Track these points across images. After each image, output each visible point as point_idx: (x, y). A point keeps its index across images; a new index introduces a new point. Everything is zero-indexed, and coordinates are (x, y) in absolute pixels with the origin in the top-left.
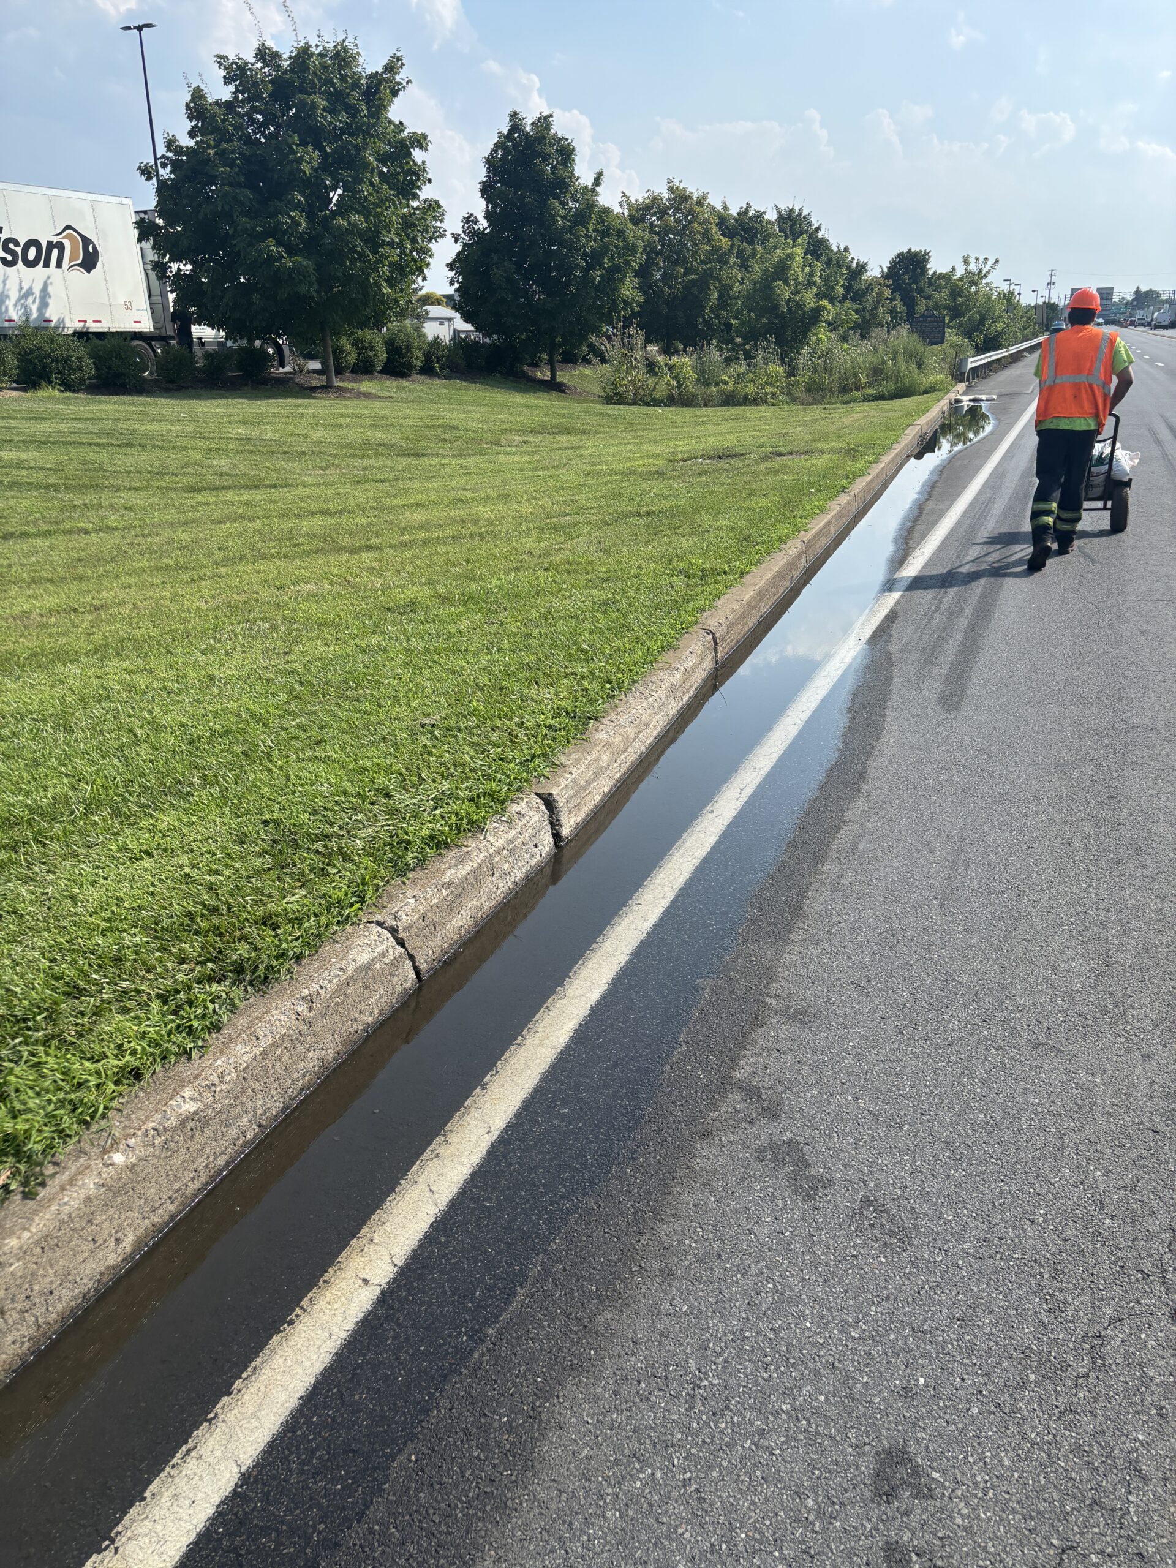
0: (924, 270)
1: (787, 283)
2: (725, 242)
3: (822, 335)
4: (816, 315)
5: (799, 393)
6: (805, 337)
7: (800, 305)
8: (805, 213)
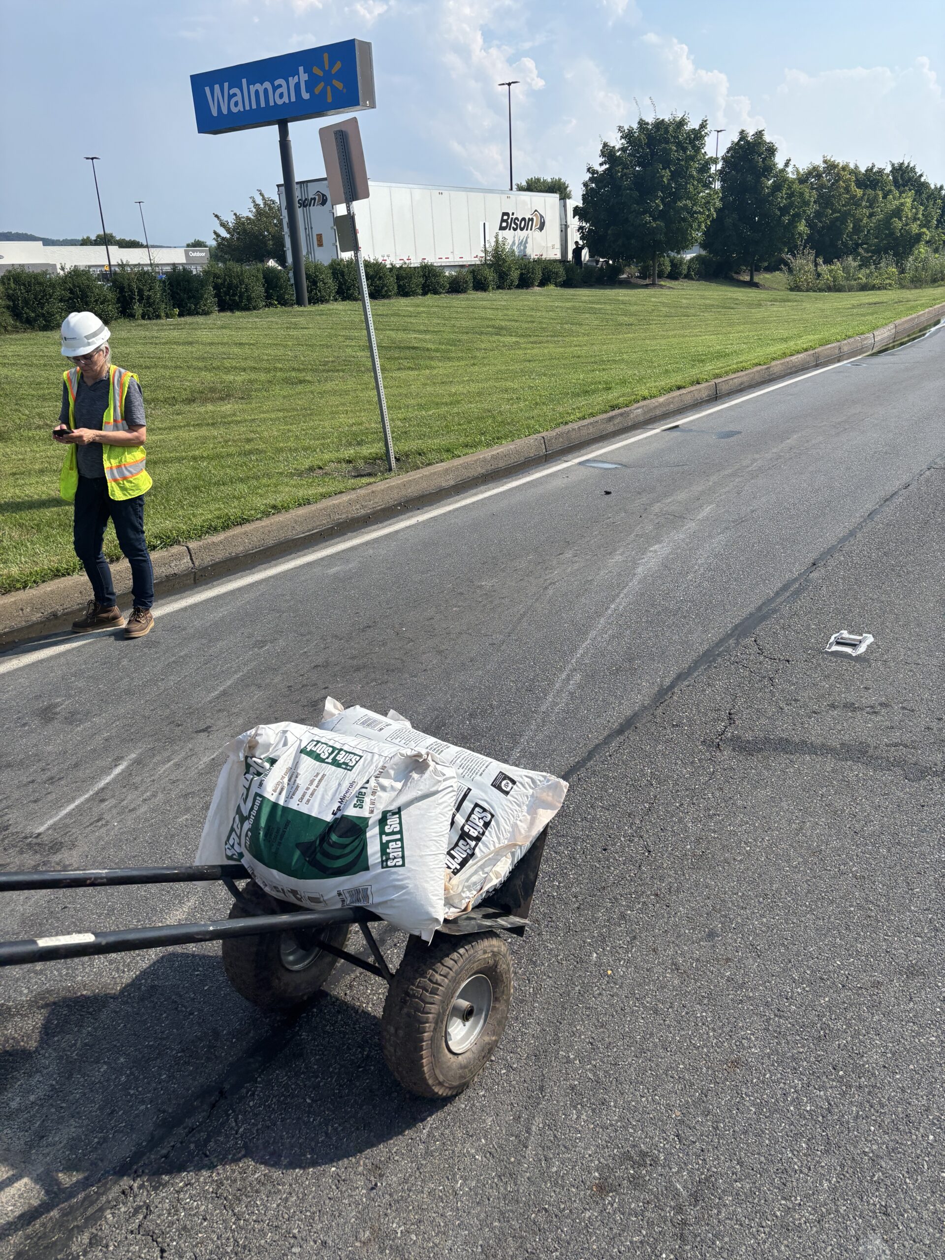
1: (900, 219)
2: (859, 192)
3: (922, 249)
4: (918, 238)
5: (906, 283)
6: (911, 251)
7: (908, 232)
8: (911, 165)
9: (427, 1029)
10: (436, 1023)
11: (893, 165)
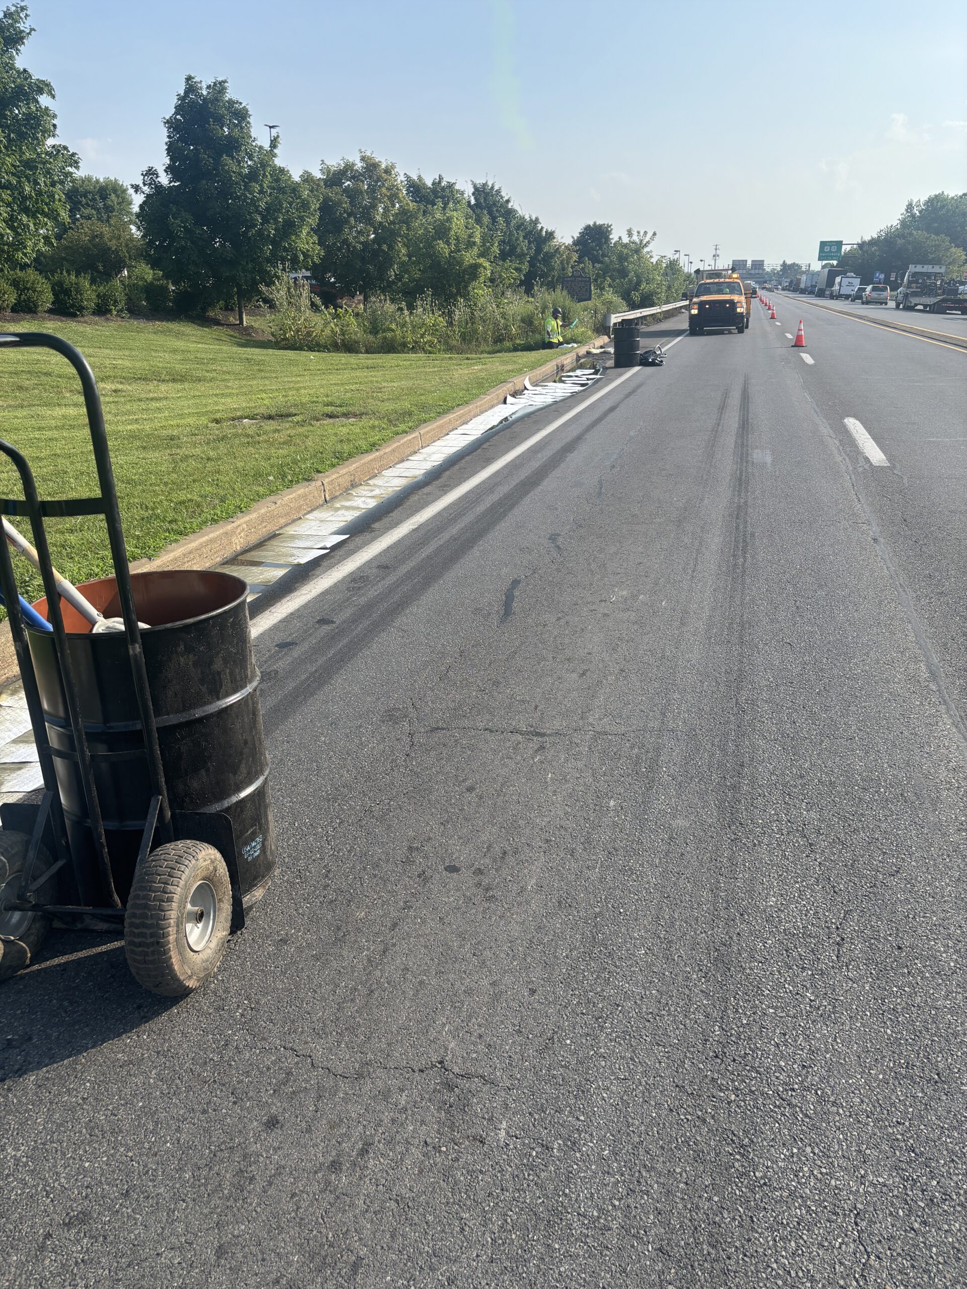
0: (607, 239)
1: (447, 243)
2: (413, 206)
3: (480, 291)
4: (474, 270)
5: (455, 342)
7: (459, 262)
8: (496, 188)
9: (171, 933)
10: (178, 926)
11: (475, 186)
